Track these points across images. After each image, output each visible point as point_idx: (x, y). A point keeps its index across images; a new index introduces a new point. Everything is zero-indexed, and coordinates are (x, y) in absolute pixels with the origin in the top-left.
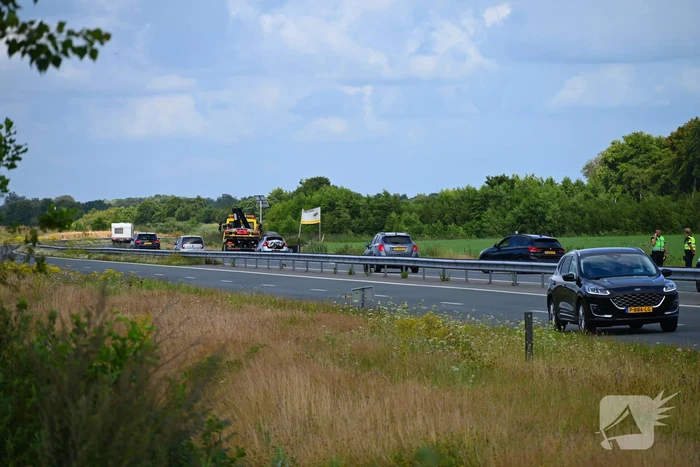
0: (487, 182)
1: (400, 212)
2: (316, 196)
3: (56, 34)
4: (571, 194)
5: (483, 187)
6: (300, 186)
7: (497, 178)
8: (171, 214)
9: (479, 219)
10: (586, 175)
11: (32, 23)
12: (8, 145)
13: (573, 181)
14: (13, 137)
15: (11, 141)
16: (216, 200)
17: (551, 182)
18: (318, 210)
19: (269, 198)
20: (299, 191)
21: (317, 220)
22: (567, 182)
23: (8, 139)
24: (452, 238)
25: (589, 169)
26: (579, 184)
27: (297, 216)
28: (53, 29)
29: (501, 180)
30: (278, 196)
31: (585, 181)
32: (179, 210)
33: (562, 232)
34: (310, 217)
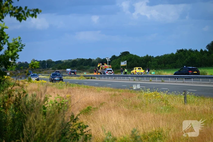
0: (177, 51)
1: (151, 61)
2: (125, 57)
3: (24, 11)
4: (203, 54)
5: (176, 53)
6: (121, 54)
7: (180, 50)
8: (82, 64)
9: (175, 63)
10: (207, 48)
11: (17, 7)
12: (19, 44)
13: (204, 50)
14: (21, 42)
15: (20, 43)
16: (95, 59)
17: (196, 51)
18: (126, 61)
19: (111, 58)
20: (120, 56)
21: (126, 64)
22: (201, 50)
23: (19, 42)
24: (167, 69)
25: (208, 47)
26: (205, 51)
27: (120, 64)
28: (23, 9)
29: (182, 51)
30: (114, 57)
31: (208, 50)
32: (84, 63)
33: (201, 66)
34: (123, 64)
